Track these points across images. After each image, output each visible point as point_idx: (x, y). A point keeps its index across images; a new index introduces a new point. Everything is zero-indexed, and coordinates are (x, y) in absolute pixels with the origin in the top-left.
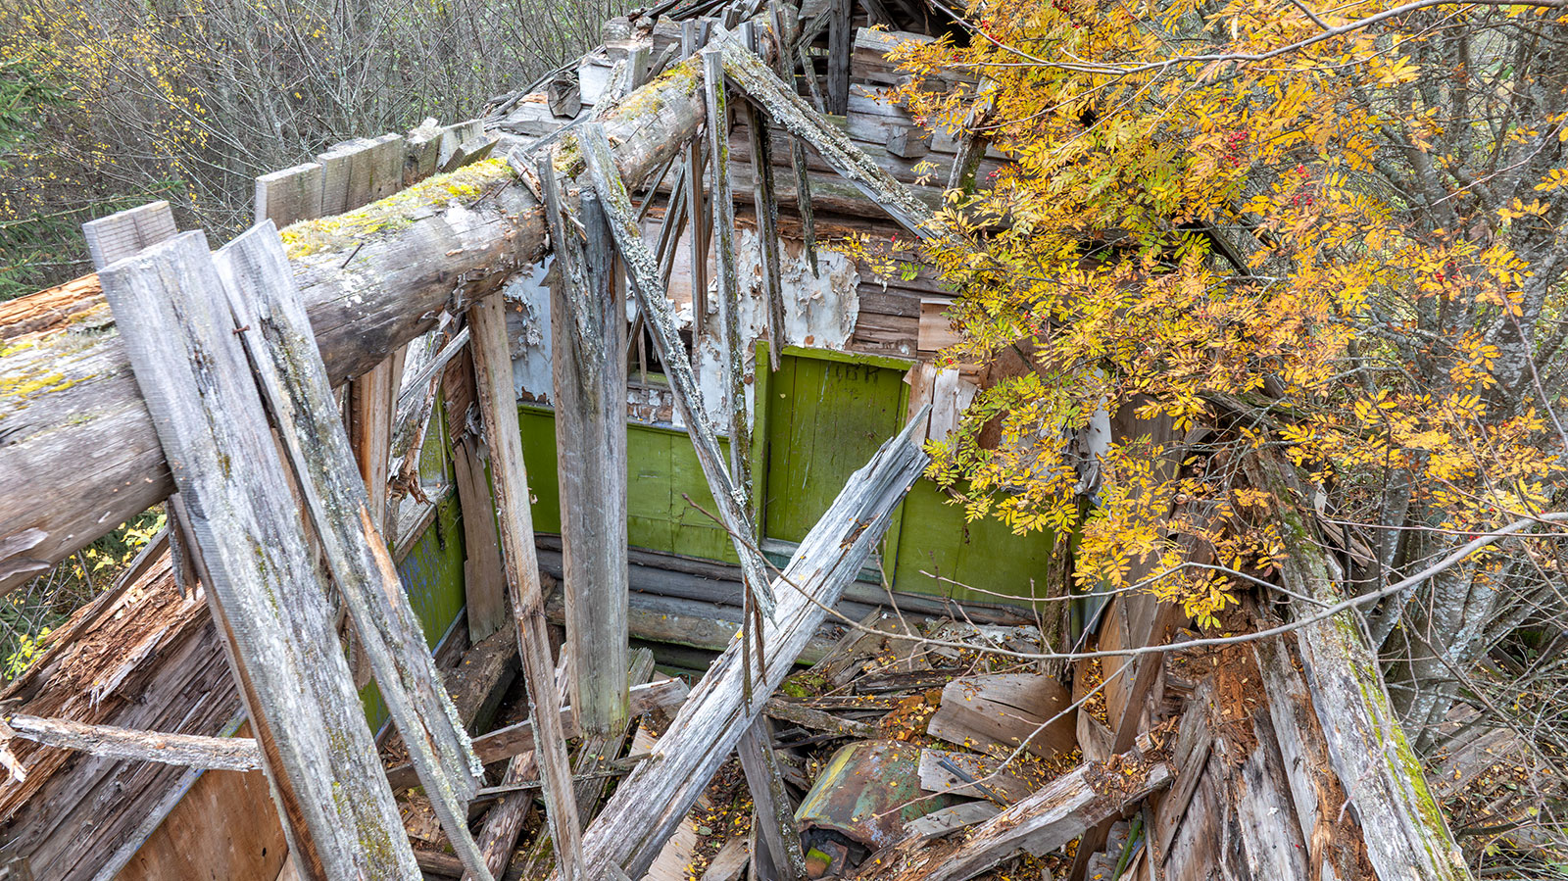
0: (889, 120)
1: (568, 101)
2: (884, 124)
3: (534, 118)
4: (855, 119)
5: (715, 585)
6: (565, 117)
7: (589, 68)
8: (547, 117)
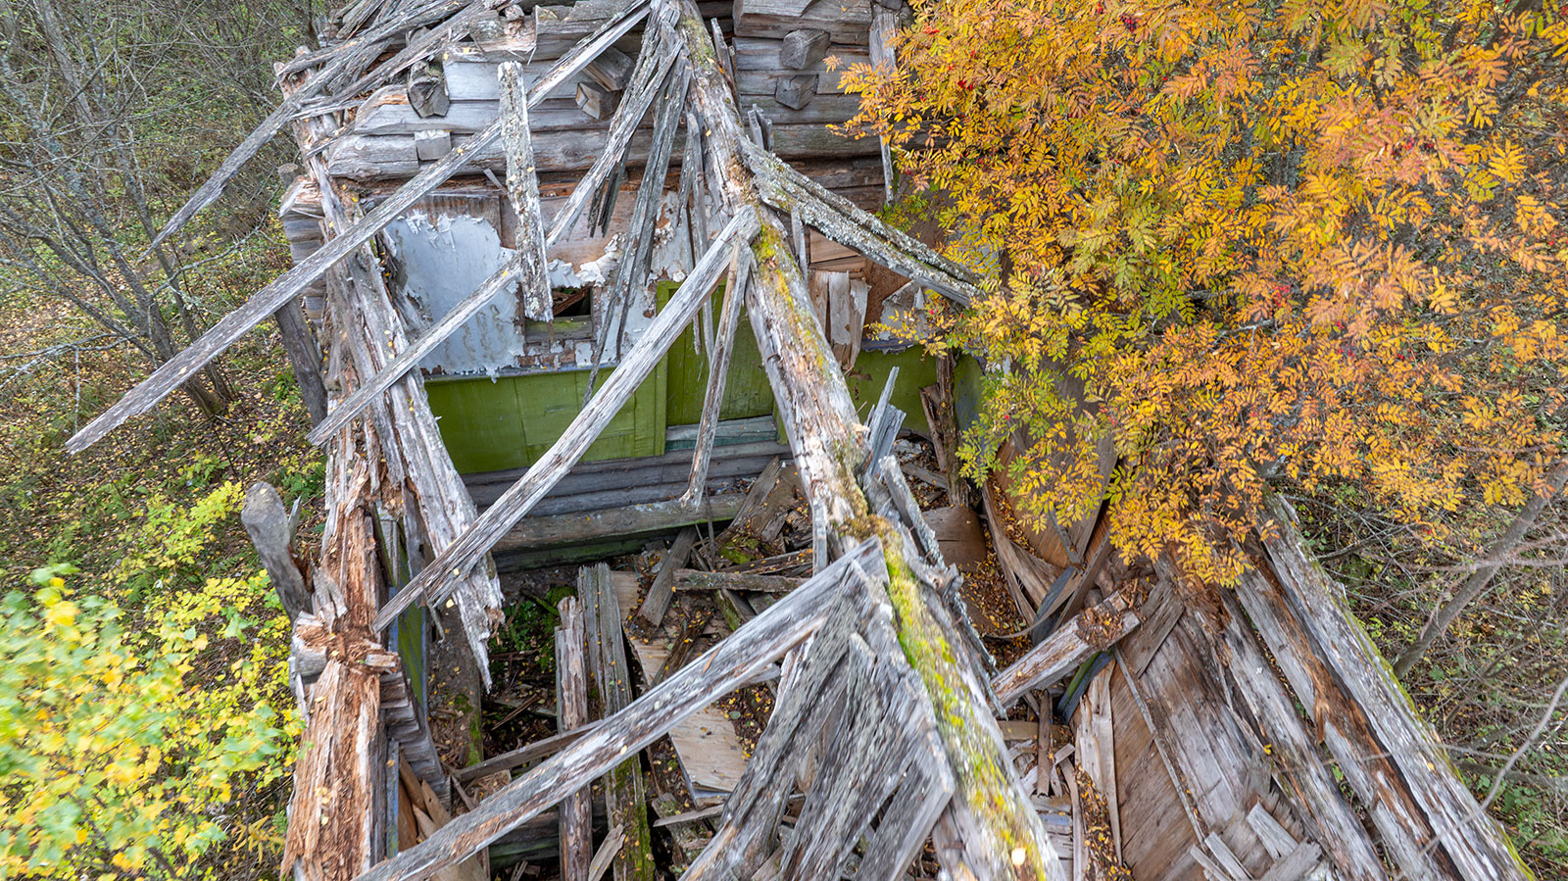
0: (777, 73)
1: (434, 100)
2: (771, 77)
3: (396, 121)
4: (744, 76)
5: (623, 475)
6: (435, 115)
7: (456, 66)
8: (411, 118)
